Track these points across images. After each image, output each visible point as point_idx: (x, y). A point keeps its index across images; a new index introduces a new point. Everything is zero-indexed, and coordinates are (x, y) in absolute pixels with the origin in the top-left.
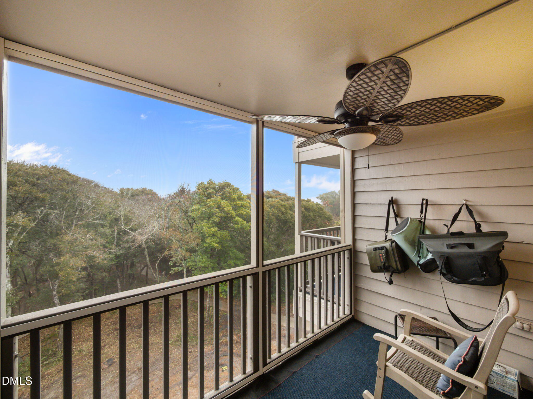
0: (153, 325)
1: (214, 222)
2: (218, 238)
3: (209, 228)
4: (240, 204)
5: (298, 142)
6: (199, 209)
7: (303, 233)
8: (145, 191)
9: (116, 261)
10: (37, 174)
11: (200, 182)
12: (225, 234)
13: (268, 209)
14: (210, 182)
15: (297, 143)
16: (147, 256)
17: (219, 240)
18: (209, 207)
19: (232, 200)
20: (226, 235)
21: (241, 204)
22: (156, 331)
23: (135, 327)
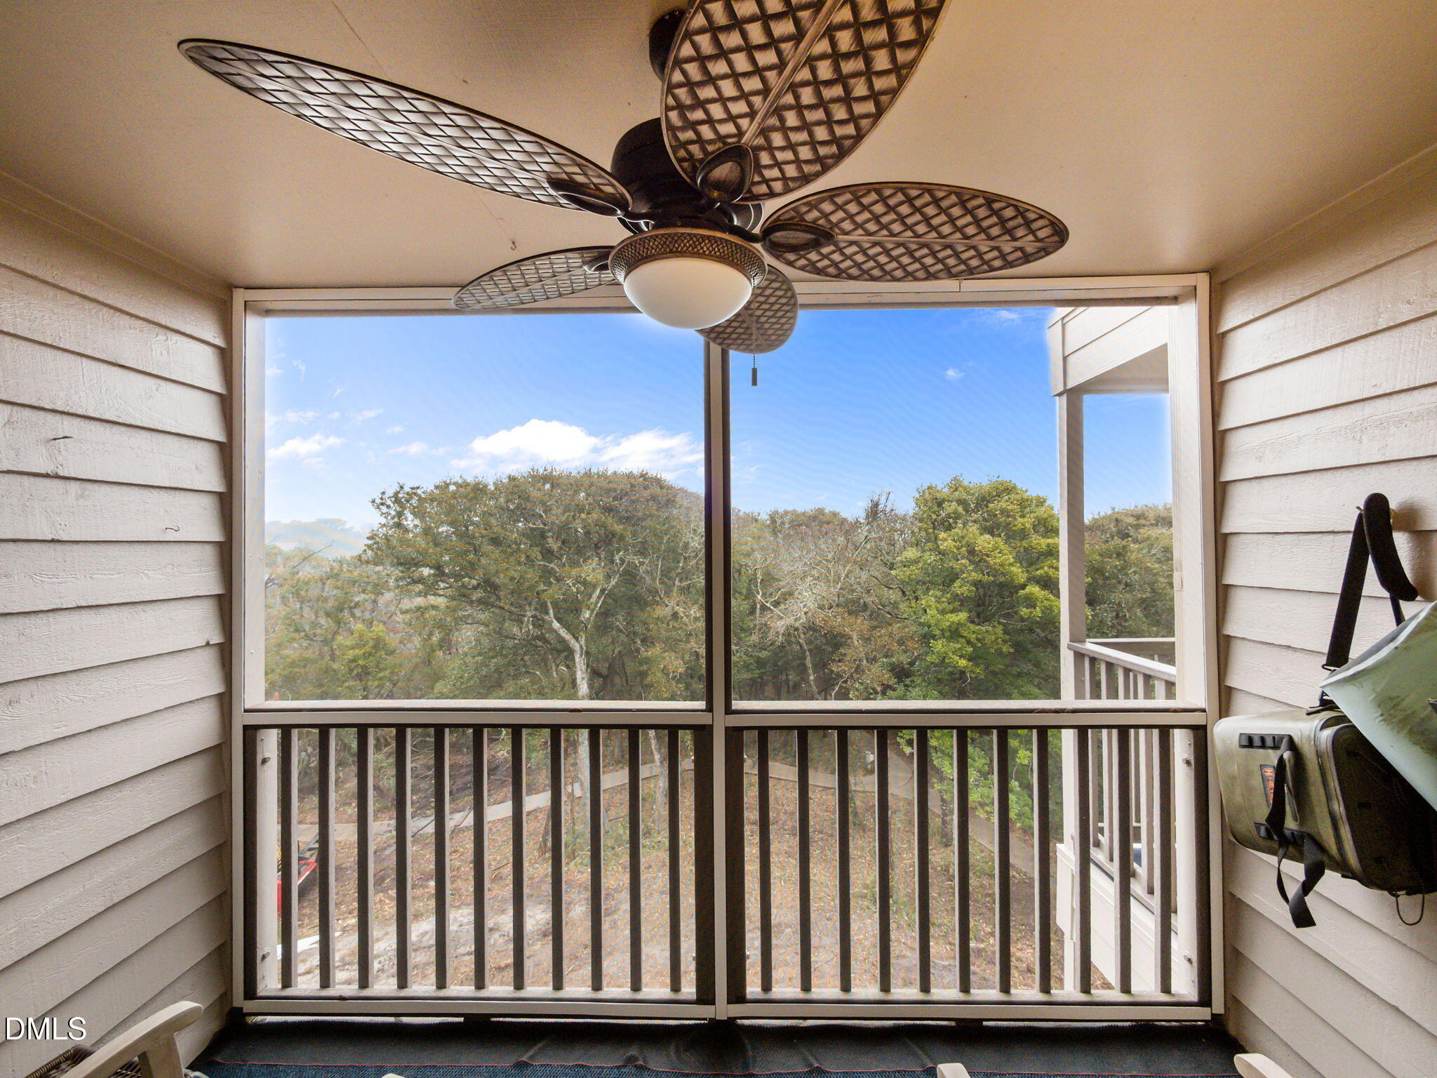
0: (822, 839)
1: (955, 597)
2: (969, 642)
3: (943, 612)
4: (1043, 546)
5: (1063, 318)
6: (916, 562)
7: (1091, 646)
8: (821, 517)
9: (758, 672)
10: (615, 490)
11: (925, 487)
12: (992, 633)
13: (1149, 565)
14: (956, 486)
15: (1060, 322)
16: (811, 671)
17: (972, 649)
18: (942, 553)
19: (1014, 535)
20: (997, 639)
21: (1048, 545)
22: (825, 856)
23: (785, 830)
